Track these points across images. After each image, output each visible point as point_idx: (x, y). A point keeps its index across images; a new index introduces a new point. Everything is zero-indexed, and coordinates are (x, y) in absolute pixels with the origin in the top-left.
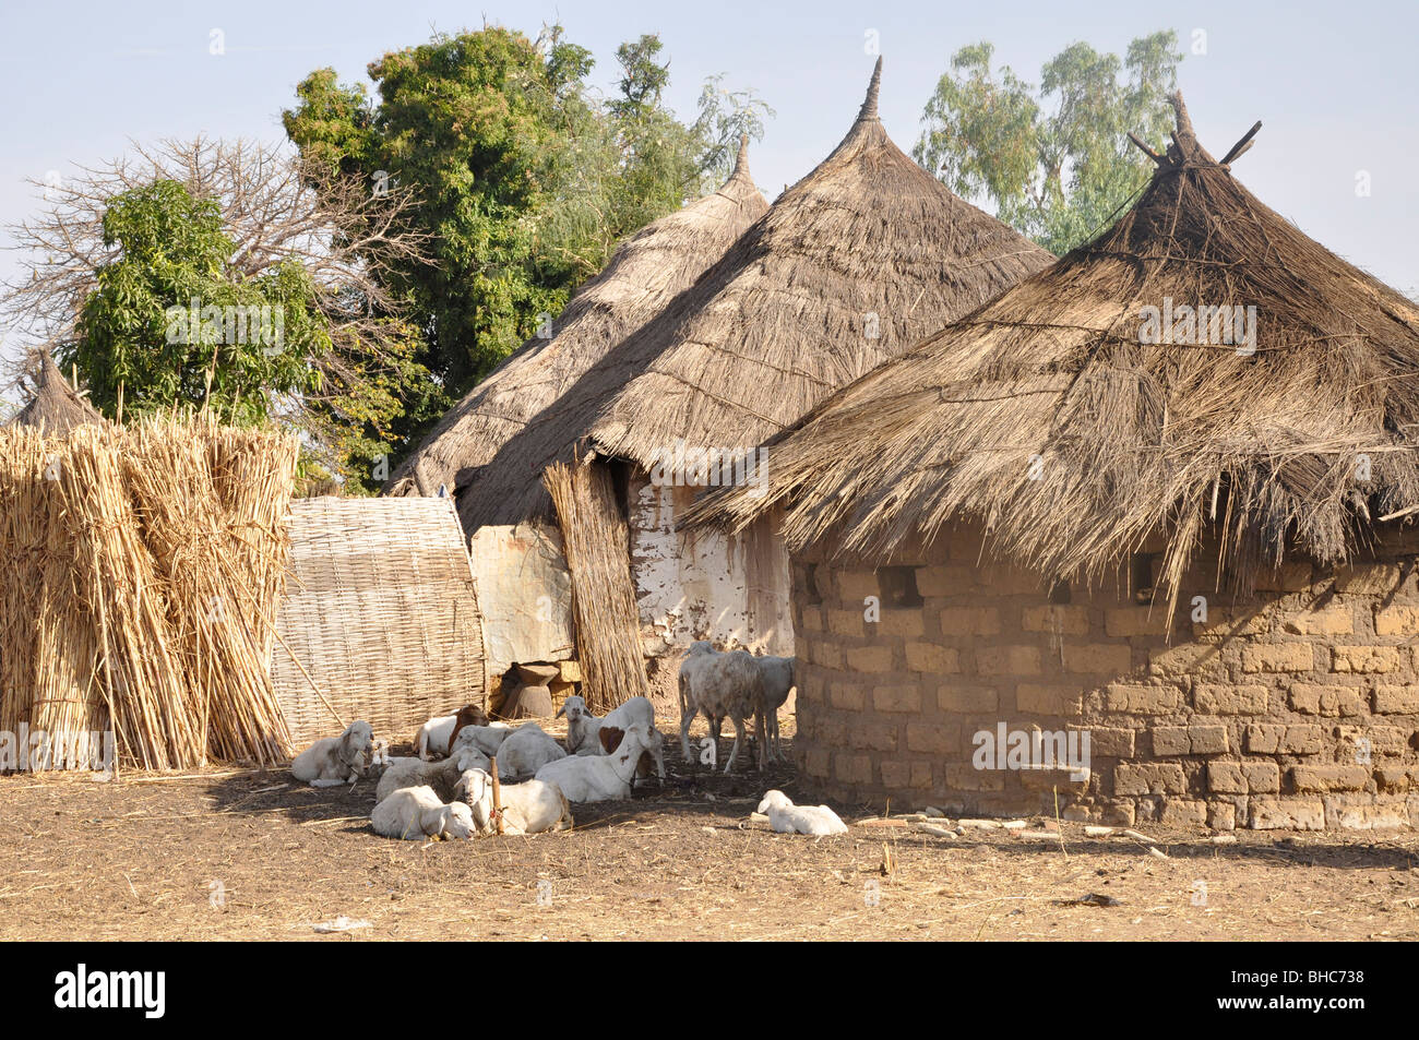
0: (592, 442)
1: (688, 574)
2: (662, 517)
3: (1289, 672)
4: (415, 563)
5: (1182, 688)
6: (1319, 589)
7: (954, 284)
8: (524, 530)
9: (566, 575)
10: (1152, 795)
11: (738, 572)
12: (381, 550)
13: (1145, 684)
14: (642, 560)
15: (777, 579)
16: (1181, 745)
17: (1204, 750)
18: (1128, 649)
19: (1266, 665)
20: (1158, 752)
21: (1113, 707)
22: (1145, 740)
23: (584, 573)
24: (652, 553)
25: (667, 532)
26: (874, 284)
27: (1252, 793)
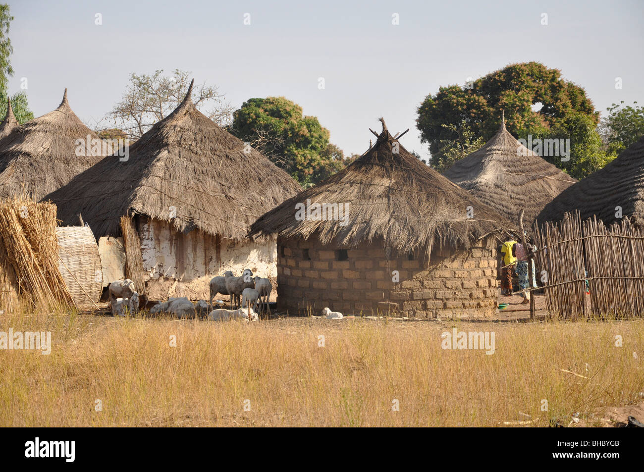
0: (132, 209)
1: (158, 254)
2: (150, 235)
3: (445, 278)
4: (83, 249)
5: (420, 282)
6: (453, 257)
7: (231, 159)
8: (112, 239)
9: (124, 254)
10: (412, 310)
11: (173, 254)
12: (74, 244)
13: (411, 281)
14: (144, 249)
15: (185, 256)
16: (420, 297)
17: (426, 298)
18: (407, 272)
19: (440, 276)
20: (415, 298)
21: (403, 287)
22: (411, 295)
23: (129, 253)
24: (147, 247)
25: (152, 240)
26: (206, 158)
27: (436, 309)
